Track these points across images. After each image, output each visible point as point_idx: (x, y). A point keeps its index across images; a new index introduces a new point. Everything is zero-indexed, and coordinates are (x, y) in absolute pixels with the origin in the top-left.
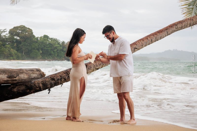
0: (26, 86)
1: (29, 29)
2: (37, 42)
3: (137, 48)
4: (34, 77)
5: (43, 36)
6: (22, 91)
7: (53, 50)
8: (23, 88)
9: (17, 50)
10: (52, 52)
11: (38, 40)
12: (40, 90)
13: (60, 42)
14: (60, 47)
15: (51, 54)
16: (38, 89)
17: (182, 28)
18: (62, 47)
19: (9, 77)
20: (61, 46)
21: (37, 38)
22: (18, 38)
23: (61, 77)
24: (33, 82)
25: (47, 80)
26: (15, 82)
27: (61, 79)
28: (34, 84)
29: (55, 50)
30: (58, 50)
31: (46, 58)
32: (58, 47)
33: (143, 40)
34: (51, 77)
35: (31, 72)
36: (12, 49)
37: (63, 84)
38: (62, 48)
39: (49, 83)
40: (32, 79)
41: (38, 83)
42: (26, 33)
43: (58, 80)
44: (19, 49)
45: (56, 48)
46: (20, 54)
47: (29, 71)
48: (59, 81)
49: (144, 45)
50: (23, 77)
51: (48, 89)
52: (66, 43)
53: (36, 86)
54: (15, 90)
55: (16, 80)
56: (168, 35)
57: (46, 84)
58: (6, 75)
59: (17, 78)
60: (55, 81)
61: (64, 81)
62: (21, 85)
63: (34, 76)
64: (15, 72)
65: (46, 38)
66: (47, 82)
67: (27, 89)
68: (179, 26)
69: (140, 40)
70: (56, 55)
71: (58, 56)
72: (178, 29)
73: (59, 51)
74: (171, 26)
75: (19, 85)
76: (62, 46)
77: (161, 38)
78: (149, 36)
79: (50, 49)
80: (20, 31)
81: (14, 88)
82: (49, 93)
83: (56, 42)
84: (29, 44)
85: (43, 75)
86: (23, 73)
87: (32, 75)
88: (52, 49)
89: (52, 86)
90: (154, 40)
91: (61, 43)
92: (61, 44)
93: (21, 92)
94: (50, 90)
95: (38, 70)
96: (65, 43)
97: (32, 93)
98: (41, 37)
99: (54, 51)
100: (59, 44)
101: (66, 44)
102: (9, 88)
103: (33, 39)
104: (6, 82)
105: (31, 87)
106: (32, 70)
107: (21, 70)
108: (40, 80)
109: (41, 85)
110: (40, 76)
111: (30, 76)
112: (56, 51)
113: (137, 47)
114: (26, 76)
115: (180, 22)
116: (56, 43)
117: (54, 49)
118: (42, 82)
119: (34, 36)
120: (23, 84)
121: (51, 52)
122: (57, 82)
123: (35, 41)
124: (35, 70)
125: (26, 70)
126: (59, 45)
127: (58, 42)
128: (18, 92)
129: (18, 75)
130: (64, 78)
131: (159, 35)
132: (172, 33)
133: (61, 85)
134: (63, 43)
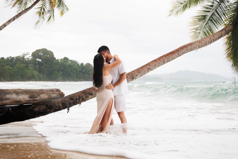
0: (47, 106)
1: (50, 51)
2: (57, 64)
3: (150, 69)
4: (54, 97)
5: (63, 58)
6: (43, 110)
8: (43, 107)
9: (39, 72)
11: (58, 61)
12: (59, 109)
13: (79, 64)
14: (79, 69)
15: (70, 75)
16: (58, 108)
17: (191, 50)
19: (30, 97)
20: (80, 67)
21: (58, 60)
22: (40, 60)
23: (79, 96)
24: (53, 101)
25: (67, 99)
26: (36, 102)
27: (79, 98)
28: (54, 104)
29: (75, 71)
30: (77, 71)
31: (66, 79)
32: (77, 68)
33: (156, 61)
34: (70, 97)
35: (51, 92)
36: (34, 71)
37: (81, 103)
38: (81, 69)
39: (68, 103)
40: (52, 99)
41: (58, 103)
42: (47, 55)
43: (77, 99)
44: (40, 71)
45: (75, 69)
46: (41, 76)
47: (49, 91)
48: (78, 101)
49: (157, 66)
50: (44, 96)
51: (67, 108)
53: (56, 106)
54: (36, 109)
55: (37, 100)
56: (179, 56)
57: (65, 103)
58: (28, 96)
59: (38, 98)
60: (73, 100)
61: (82, 100)
62: (42, 104)
63: (54, 95)
64: (36, 92)
65: (66, 60)
66: (66, 102)
67: (47, 109)
68: (189, 48)
69: (153, 61)
70: (76, 76)
71: (77, 76)
72: (188, 51)
73: (78, 72)
74: (182, 48)
75: (40, 105)
77: (172, 59)
78: (161, 57)
79: (70, 71)
80: (42, 54)
81: (35, 107)
82: (68, 112)
84: (50, 66)
85: (62, 95)
86: (44, 93)
87: (52, 95)
88: (72, 71)
89: (71, 105)
90: (166, 61)
93: (41, 111)
94: (68, 109)
95: (58, 91)
96: (84, 65)
97: (52, 112)
98: (61, 59)
99: (73, 73)
100: (78, 65)
102: (31, 108)
103: (54, 61)
104: (28, 102)
105: (51, 107)
106: (52, 91)
107: (41, 90)
108: (60, 100)
109: (60, 105)
110: (59, 96)
111: (50, 96)
112: (76, 72)
113: (150, 68)
114: (46, 96)
115: (190, 44)
116: (75, 64)
117: (73, 71)
118: (61, 101)
119: (55, 58)
120: (44, 104)
121: (71, 73)
122: (75, 101)
123: (56, 63)
124: (55, 90)
125: (47, 90)
126: (78, 67)
127: (77, 64)
128: (38, 111)
129: (39, 95)
130: (82, 97)
131: (171, 57)
132: (182, 54)
133: (79, 104)
134: (82, 64)
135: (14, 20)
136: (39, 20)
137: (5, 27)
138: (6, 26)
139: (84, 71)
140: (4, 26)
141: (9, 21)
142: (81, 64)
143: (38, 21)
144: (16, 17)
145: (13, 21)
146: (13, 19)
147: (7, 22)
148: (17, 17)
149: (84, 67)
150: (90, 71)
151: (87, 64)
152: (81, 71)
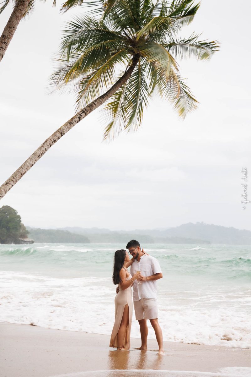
135: (80, 120)
136: (112, 123)
137: (62, 136)
138: (64, 134)
140: (60, 135)
141: (71, 123)
143: (111, 125)
144: (83, 114)
145: (78, 122)
146: (77, 119)
147: (66, 125)
148: (86, 115)
150: (9, 222)
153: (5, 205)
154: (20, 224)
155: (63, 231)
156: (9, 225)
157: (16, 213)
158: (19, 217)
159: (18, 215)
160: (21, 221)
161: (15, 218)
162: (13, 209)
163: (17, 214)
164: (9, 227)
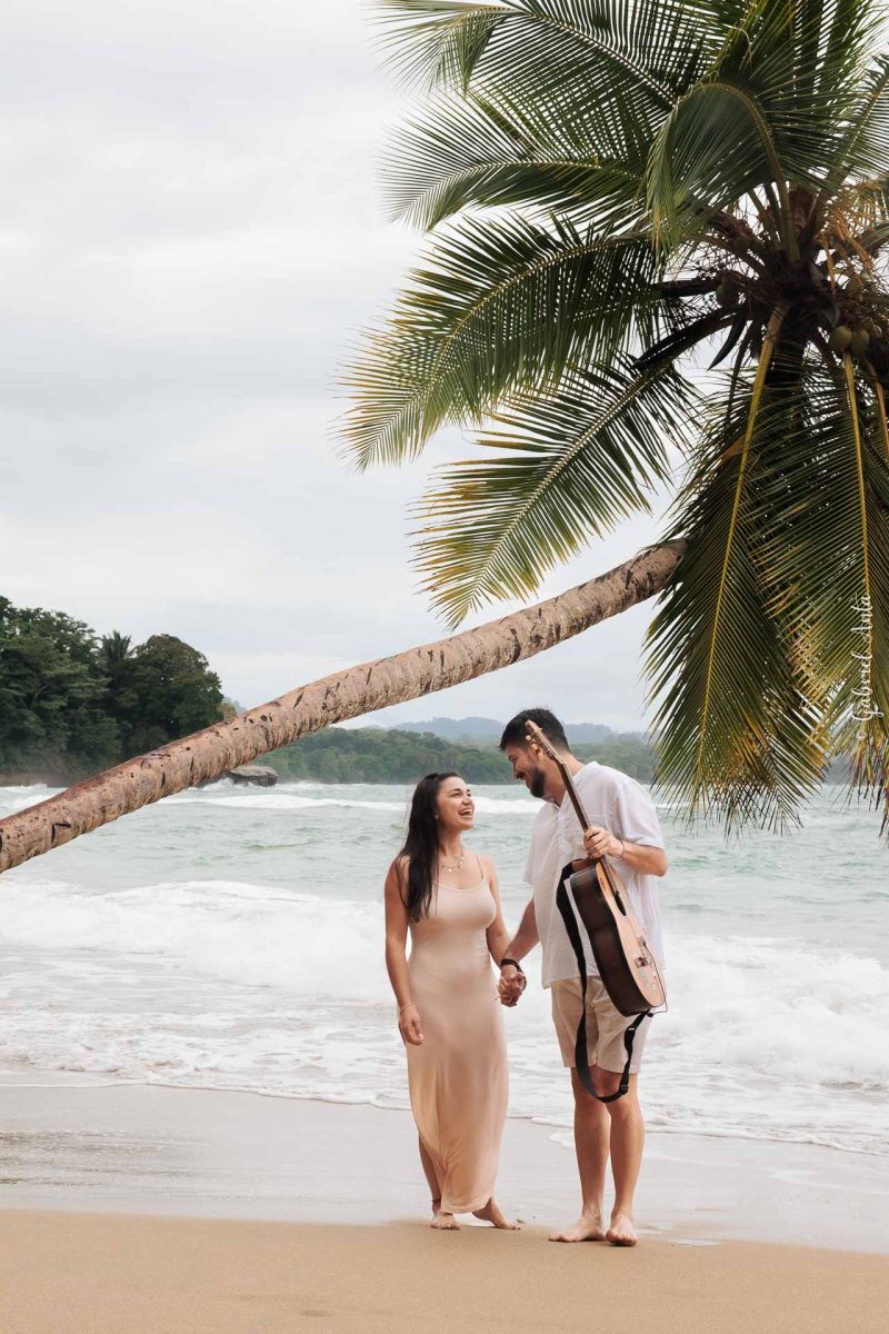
3: (68, 826)
7: (34, 704)
10: (33, 718)
13: (90, 644)
14: (91, 682)
15: (18, 736)
18: (103, 679)
20: (95, 671)
29: (57, 703)
30: (74, 703)
32: (76, 676)
38: (110, 685)
45: (60, 685)
52: (140, 649)
70: (62, 741)
71: (74, 745)
73: (82, 710)
76: (107, 676)
79: (17, 698)
83: (64, 640)
88: (30, 697)
91: (100, 644)
92: (101, 652)
96: (130, 648)
99: (42, 713)
100: (81, 652)
101: (135, 656)
112: (62, 708)
113: (69, 820)
116: (59, 647)
117: (43, 697)
121: (24, 718)
126: (84, 667)
127: (73, 645)
134: (116, 646)
139: (128, 698)
142: (105, 641)
149: (132, 665)
150: (177, 698)
151: (153, 641)
152: (109, 705)
153: (158, 634)
154: (219, 709)
155: (412, 737)
156: (175, 714)
157: (201, 666)
158: (213, 680)
159: (210, 674)
160: (222, 696)
161: (198, 682)
162: (191, 650)
163: (207, 669)
164: (177, 720)
